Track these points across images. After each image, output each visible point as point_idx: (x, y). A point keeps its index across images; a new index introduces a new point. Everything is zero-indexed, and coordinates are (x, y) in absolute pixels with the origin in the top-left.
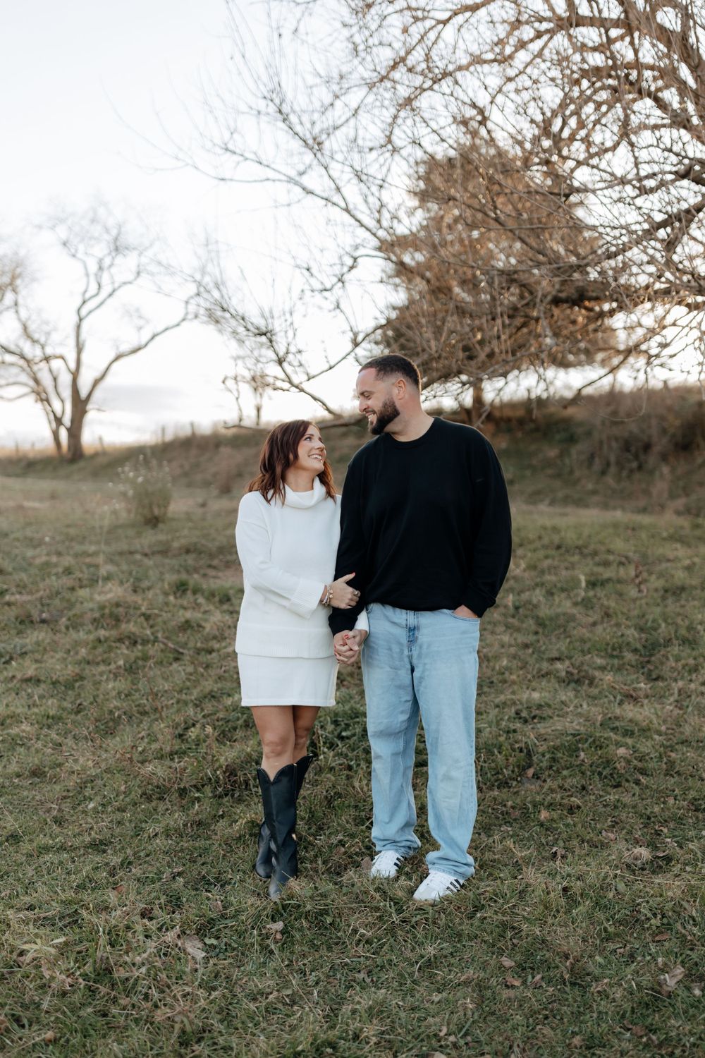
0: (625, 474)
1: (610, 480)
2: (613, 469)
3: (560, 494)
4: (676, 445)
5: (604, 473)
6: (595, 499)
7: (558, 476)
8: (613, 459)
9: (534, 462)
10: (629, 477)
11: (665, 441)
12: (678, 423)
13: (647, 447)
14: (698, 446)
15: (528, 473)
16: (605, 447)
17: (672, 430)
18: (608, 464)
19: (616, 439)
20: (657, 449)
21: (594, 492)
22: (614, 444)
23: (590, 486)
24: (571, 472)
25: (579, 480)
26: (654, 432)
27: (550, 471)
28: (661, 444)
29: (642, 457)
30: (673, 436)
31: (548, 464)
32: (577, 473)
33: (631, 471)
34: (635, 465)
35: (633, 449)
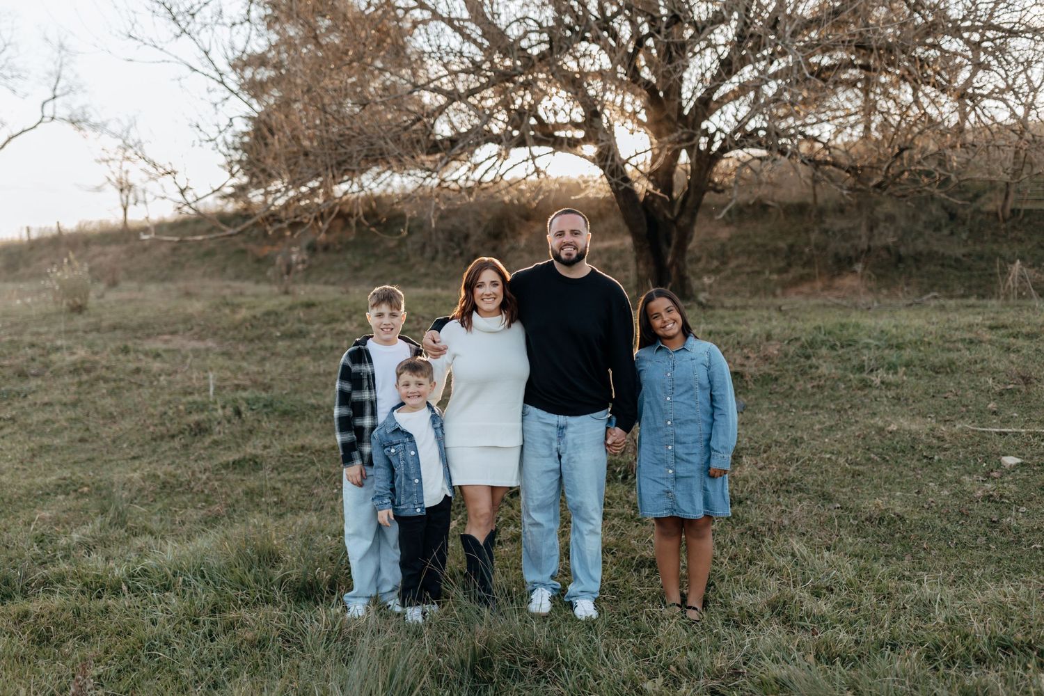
0: (449, 259)
1: (438, 265)
2: (441, 256)
3: (399, 278)
4: (489, 234)
5: (433, 259)
6: (427, 280)
7: (397, 262)
8: (440, 248)
9: (377, 251)
10: (453, 262)
11: (480, 231)
12: (489, 217)
13: (467, 237)
14: (506, 235)
15: (372, 261)
16: (434, 237)
17: (484, 224)
18: (437, 252)
19: (443, 231)
20: (473, 238)
21: (426, 275)
22: (441, 236)
23: (423, 270)
24: (407, 259)
25: (413, 266)
26: (471, 224)
27: (390, 259)
28: (477, 234)
29: (463, 245)
30: (487, 227)
31: (389, 252)
32: (413, 260)
33: (455, 256)
34: (457, 252)
35: (456, 239)
